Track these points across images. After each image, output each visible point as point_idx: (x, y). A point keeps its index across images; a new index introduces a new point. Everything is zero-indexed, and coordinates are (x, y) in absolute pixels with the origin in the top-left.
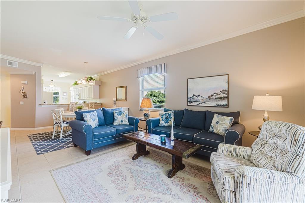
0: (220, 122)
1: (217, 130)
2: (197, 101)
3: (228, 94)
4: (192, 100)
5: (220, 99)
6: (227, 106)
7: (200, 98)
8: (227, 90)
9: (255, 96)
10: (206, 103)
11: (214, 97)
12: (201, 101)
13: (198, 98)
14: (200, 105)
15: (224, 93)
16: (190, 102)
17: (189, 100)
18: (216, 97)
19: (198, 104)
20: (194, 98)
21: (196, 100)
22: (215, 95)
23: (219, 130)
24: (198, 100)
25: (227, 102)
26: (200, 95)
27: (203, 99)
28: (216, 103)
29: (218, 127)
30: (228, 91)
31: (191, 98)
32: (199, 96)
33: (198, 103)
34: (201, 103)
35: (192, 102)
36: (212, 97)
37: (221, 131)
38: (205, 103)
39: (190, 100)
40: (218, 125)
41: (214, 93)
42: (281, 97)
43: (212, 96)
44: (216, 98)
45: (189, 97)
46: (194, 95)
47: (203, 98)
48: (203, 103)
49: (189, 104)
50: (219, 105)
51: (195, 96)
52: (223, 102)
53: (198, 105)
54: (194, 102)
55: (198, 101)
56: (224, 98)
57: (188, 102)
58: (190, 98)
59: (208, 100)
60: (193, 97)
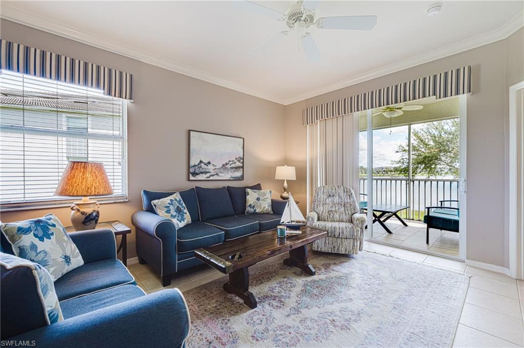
0: (261, 198)
1: (260, 209)
2: (206, 173)
3: (243, 163)
4: (197, 171)
5: (235, 169)
6: (242, 178)
7: (210, 167)
8: (242, 157)
9: (277, 167)
10: (220, 174)
11: (228, 166)
12: (213, 172)
13: (207, 167)
14: (211, 178)
15: (240, 162)
16: (194, 174)
17: (192, 170)
18: (231, 166)
19: (208, 177)
20: (201, 167)
21: (204, 170)
22: (230, 163)
23: (264, 207)
24: (208, 170)
25: (242, 173)
26: (211, 162)
27: (215, 169)
28: (232, 174)
29: (261, 204)
30: (243, 159)
31: (197, 167)
32: (209, 163)
33: (208, 175)
34: (213, 176)
35: (197, 174)
36: (226, 167)
37: (267, 207)
38: (218, 175)
39: (195, 170)
40: (261, 202)
41: (229, 160)
42: (294, 168)
43: (227, 164)
44: (231, 168)
45: (192, 164)
46: (201, 162)
47: (215, 167)
48: (215, 175)
49: (192, 178)
50: (234, 178)
51: (204, 163)
52: (238, 174)
53: (208, 179)
54: (201, 174)
55: (208, 172)
56: (239, 167)
57: (191, 175)
58: (195, 166)
59: (222, 171)
60: (198, 164)
